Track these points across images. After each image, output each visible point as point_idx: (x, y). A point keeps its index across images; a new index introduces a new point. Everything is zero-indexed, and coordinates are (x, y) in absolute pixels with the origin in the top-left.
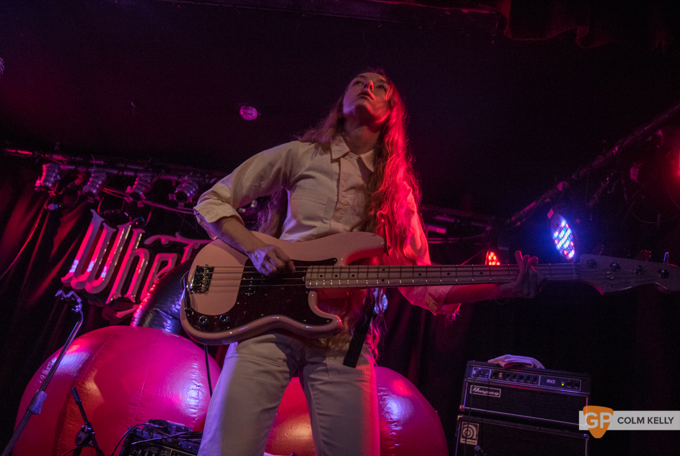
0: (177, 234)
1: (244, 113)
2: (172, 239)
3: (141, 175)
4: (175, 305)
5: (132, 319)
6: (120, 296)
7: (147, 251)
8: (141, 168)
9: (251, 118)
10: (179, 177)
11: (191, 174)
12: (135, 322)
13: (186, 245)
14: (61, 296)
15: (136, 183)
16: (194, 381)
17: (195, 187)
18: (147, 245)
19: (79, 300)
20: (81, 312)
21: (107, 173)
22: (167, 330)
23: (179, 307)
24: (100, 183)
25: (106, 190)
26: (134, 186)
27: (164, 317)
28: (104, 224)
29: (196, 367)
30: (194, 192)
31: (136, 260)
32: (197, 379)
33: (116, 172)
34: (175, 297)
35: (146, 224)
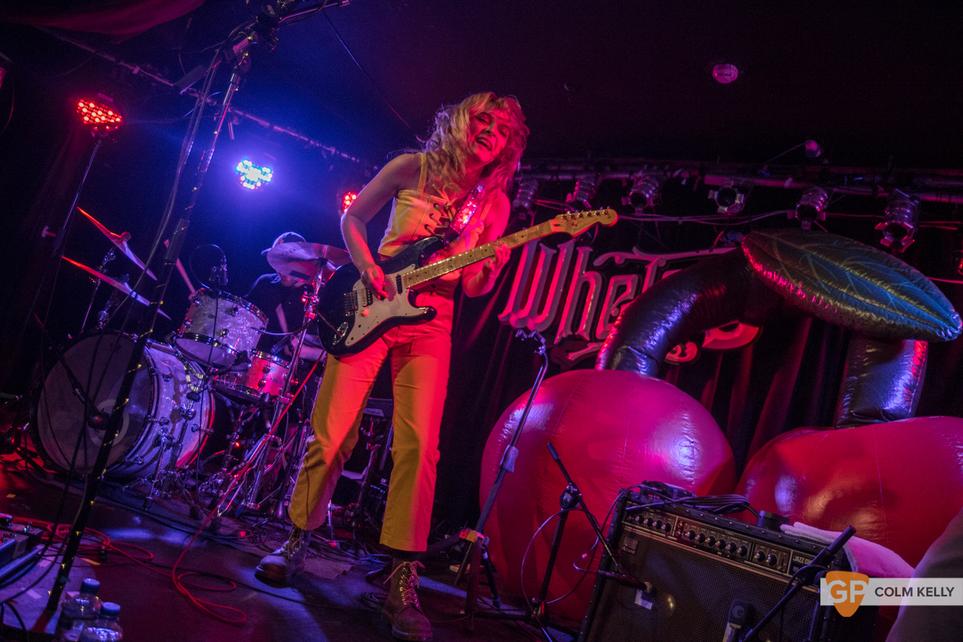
0: (635, 249)
1: (718, 75)
2: (629, 256)
3: (582, 177)
4: (650, 341)
5: (597, 361)
6: (570, 333)
7: (598, 275)
8: (580, 168)
9: (730, 80)
10: (631, 173)
11: (645, 167)
12: (601, 365)
13: (649, 262)
14: (521, 336)
15: (576, 188)
16: (687, 436)
17: (655, 185)
18: (598, 267)
19: (543, 340)
20: (545, 355)
21: (538, 180)
22: (642, 373)
23: (655, 343)
24: (531, 193)
25: (539, 202)
26: (575, 193)
27: (637, 357)
28: (541, 245)
29: (686, 418)
30: (654, 191)
31: (586, 287)
32: (689, 433)
33: (549, 177)
34: (647, 331)
35: (593, 240)
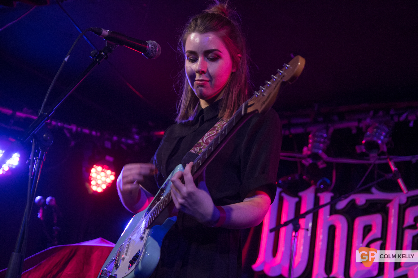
0: (374, 190)
2: (369, 197)
7: (343, 218)
8: (309, 120)
10: (359, 121)
11: (372, 113)
13: (389, 201)
15: (310, 141)
17: (384, 130)
18: (341, 210)
26: (310, 146)
28: (283, 195)
30: (385, 137)
31: (332, 230)
35: (333, 186)
